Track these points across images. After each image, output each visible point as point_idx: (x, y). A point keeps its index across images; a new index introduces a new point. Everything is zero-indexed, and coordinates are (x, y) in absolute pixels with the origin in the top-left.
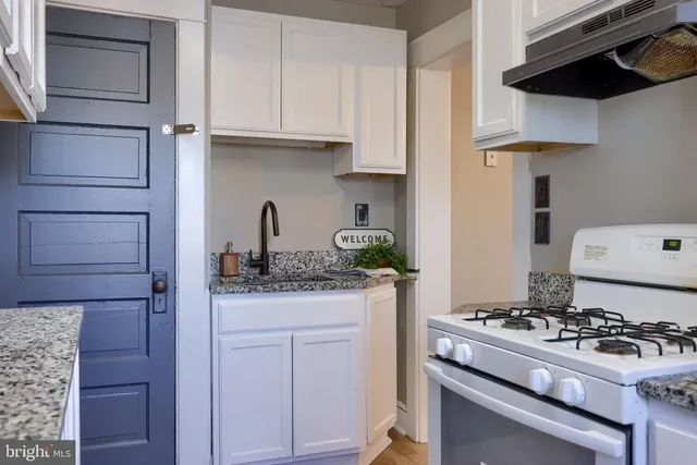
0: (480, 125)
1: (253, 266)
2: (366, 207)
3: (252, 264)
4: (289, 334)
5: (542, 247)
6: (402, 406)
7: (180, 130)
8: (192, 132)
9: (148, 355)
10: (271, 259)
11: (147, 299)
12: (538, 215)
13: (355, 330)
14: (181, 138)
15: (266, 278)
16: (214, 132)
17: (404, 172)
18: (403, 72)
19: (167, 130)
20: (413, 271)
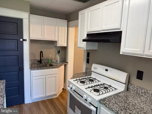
0: (79, 45)
1: (38, 62)
2: (59, 51)
3: (39, 61)
4: (45, 76)
5: (88, 64)
6: (65, 84)
7: (24, 40)
8: (26, 41)
9: (19, 81)
10: (42, 60)
11: (18, 71)
12: (87, 59)
13: (57, 74)
14: (24, 42)
15: (41, 64)
16: (30, 39)
17: (66, 46)
18: (66, 28)
19: (21, 40)
20: (67, 62)
